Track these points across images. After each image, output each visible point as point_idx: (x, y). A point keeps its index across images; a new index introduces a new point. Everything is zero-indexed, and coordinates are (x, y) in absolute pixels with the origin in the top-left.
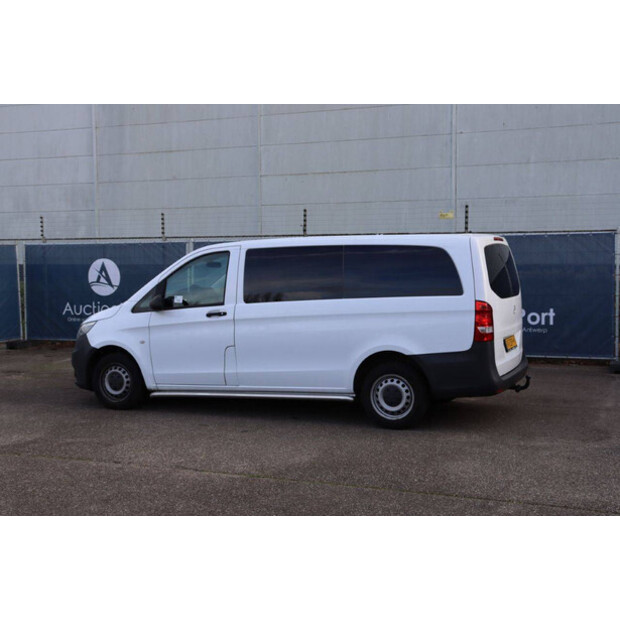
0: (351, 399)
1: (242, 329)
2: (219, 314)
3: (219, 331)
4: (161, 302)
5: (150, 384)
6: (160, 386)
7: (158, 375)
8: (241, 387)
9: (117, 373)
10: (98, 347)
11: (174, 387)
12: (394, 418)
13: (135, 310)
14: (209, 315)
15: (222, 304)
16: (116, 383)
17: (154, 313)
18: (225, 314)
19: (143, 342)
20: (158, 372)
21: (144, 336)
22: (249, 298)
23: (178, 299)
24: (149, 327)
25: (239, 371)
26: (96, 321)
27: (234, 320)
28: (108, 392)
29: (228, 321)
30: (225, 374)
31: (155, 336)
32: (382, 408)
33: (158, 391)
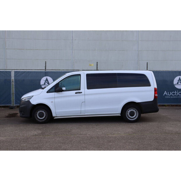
0: (120, 115)
1: (87, 97)
2: (80, 93)
3: (79, 97)
4: (57, 89)
5: (54, 115)
6: (57, 115)
7: (57, 112)
9: (41, 112)
10: (35, 104)
11: (60, 115)
13: (47, 92)
14: (76, 93)
15: (80, 90)
16: (41, 115)
17: (56, 93)
18: (82, 93)
19: (52, 102)
21: (53, 100)
22: (89, 88)
23: (64, 89)
24: (55, 97)
26: (33, 96)
27: (85, 94)
28: (38, 118)
29: (83, 95)
30: (81, 110)
31: (56, 100)
32: (129, 117)
33: (56, 117)
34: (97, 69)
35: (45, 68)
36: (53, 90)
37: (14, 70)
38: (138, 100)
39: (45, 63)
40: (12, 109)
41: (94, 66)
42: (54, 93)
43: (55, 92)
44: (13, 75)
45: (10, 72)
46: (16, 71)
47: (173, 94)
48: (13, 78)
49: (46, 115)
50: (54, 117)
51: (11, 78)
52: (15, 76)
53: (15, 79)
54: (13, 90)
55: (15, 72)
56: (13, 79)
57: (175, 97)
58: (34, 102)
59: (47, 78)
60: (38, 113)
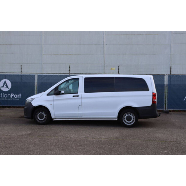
0: (117, 120)
2: (77, 96)
3: (77, 101)
5: (53, 117)
6: (56, 117)
8: (83, 117)
9: (41, 114)
12: (129, 124)
13: (48, 95)
14: (73, 96)
15: (78, 93)
16: (41, 117)
17: (55, 96)
18: (79, 96)
19: (51, 104)
20: (56, 113)
21: (52, 103)
23: (63, 92)
24: (53, 100)
26: (34, 98)
27: (82, 98)
28: (38, 119)
29: (80, 98)
30: (78, 113)
31: (55, 103)
32: (126, 122)
34: (119, 73)
35: (68, 71)
36: (53, 92)
38: (135, 105)
39: (69, 67)
41: (115, 69)
42: (53, 96)
44: (36, 78)
45: (34, 76)
49: (45, 116)
50: (54, 119)
53: (38, 82)
55: (38, 76)
56: (36, 82)
58: (35, 104)
60: (38, 114)
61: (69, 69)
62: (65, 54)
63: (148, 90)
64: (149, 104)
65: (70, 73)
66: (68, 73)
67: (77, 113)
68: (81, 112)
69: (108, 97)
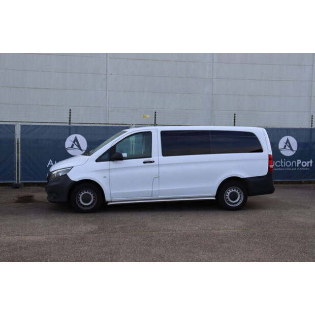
0: (215, 199)
1: (162, 169)
2: (151, 162)
3: (150, 170)
4: (113, 155)
5: (107, 198)
6: (113, 199)
7: (112, 194)
8: (160, 197)
9: (86, 194)
10: (77, 181)
11: (118, 199)
12: (234, 206)
13: (97, 161)
14: (144, 162)
15: (151, 157)
16: (87, 198)
17: (111, 162)
18: (154, 162)
19: (105, 177)
20: (113, 192)
21: (106, 174)
22: (165, 153)
23: (125, 155)
24: (109, 169)
25: (154, 189)
26: (72, 167)
27: (159, 165)
28: (81, 204)
29: (155, 165)
31: (113, 174)
32: (229, 202)
33: (111, 202)
34: (155, 123)
35: (69, 119)
36: (106, 156)
37: (20, 123)
38: (243, 175)
39: (69, 111)
40: (17, 188)
41: (149, 117)
42: (108, 162)
43: (110, 160)
44: (18, 130)
45: (13, 126)
46: (23, 124)
47: (278, 164)
48: (18, 136)
49: (94, 198)
50: (108, 202)
51: (15, 136)
52: (21, 133)
53: (21, 138)
54: (18, 157)
55: (22, 126)
56: (18, 139)
57: (280, 169)
58: (75, 176)
59: (76, 137)
60: (81, 195)
61: (70, 115)
62: (37, 88)
63: (261, 151)
64: (264, 172)
65: (71, 122)
66: (68, 122)
67: (151, 190)
68: (157, 189)
69: (201, 162)
